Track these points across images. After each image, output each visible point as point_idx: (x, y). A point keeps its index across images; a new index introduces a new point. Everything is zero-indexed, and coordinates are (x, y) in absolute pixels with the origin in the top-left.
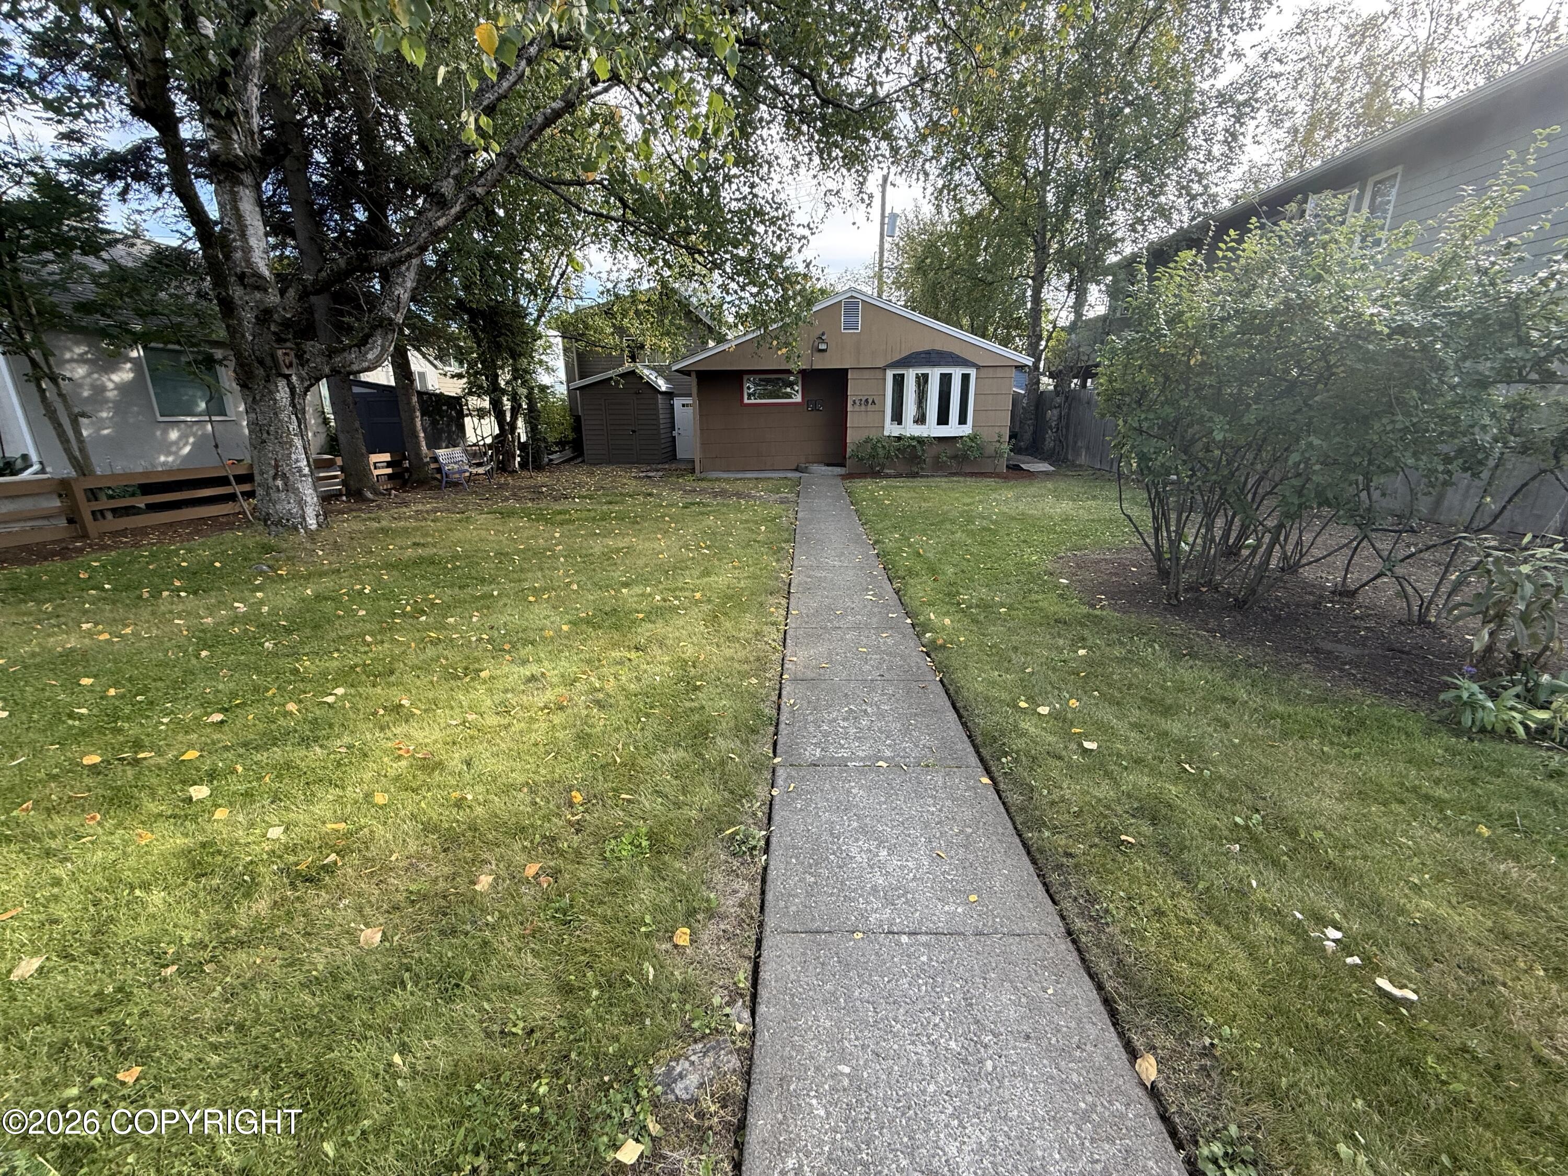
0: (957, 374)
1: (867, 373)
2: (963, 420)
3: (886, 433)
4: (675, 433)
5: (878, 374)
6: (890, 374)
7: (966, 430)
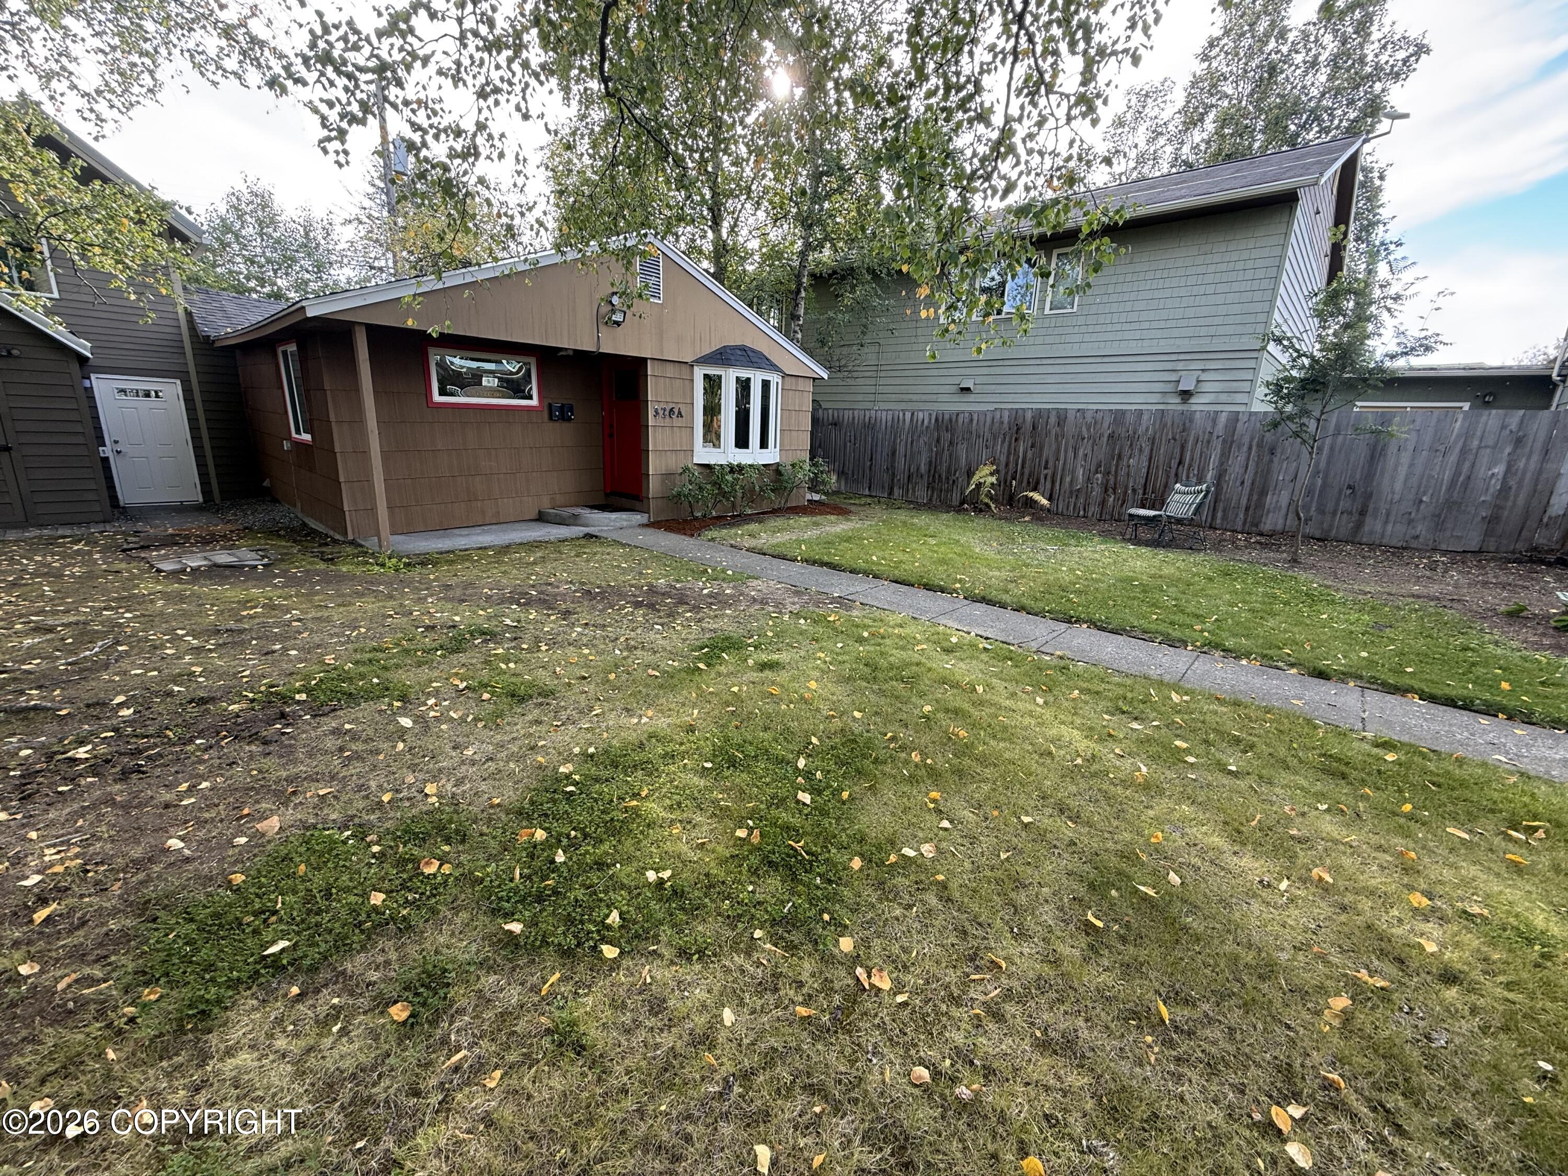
0: (756, 377)
1: (670, 367)
2: (764, 444)
3: (697, 460)
4: (106, 451)
5: (685, 369)
6: (699, 373)
7: (771, 456)
